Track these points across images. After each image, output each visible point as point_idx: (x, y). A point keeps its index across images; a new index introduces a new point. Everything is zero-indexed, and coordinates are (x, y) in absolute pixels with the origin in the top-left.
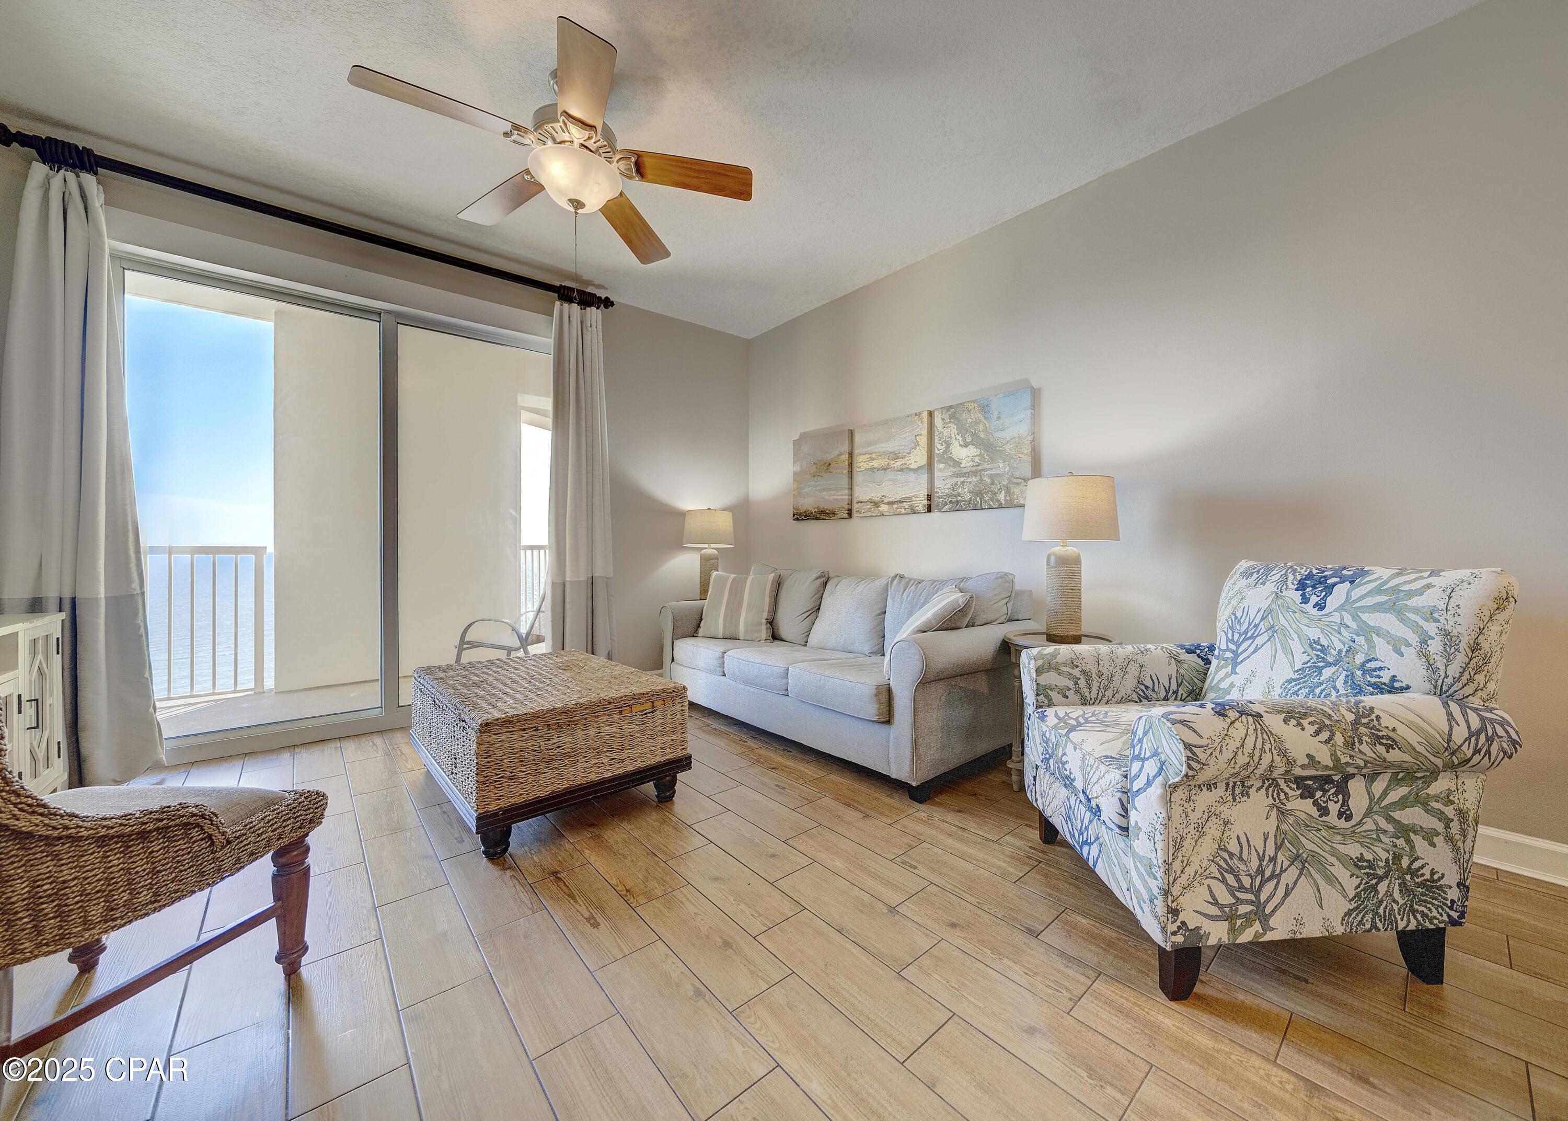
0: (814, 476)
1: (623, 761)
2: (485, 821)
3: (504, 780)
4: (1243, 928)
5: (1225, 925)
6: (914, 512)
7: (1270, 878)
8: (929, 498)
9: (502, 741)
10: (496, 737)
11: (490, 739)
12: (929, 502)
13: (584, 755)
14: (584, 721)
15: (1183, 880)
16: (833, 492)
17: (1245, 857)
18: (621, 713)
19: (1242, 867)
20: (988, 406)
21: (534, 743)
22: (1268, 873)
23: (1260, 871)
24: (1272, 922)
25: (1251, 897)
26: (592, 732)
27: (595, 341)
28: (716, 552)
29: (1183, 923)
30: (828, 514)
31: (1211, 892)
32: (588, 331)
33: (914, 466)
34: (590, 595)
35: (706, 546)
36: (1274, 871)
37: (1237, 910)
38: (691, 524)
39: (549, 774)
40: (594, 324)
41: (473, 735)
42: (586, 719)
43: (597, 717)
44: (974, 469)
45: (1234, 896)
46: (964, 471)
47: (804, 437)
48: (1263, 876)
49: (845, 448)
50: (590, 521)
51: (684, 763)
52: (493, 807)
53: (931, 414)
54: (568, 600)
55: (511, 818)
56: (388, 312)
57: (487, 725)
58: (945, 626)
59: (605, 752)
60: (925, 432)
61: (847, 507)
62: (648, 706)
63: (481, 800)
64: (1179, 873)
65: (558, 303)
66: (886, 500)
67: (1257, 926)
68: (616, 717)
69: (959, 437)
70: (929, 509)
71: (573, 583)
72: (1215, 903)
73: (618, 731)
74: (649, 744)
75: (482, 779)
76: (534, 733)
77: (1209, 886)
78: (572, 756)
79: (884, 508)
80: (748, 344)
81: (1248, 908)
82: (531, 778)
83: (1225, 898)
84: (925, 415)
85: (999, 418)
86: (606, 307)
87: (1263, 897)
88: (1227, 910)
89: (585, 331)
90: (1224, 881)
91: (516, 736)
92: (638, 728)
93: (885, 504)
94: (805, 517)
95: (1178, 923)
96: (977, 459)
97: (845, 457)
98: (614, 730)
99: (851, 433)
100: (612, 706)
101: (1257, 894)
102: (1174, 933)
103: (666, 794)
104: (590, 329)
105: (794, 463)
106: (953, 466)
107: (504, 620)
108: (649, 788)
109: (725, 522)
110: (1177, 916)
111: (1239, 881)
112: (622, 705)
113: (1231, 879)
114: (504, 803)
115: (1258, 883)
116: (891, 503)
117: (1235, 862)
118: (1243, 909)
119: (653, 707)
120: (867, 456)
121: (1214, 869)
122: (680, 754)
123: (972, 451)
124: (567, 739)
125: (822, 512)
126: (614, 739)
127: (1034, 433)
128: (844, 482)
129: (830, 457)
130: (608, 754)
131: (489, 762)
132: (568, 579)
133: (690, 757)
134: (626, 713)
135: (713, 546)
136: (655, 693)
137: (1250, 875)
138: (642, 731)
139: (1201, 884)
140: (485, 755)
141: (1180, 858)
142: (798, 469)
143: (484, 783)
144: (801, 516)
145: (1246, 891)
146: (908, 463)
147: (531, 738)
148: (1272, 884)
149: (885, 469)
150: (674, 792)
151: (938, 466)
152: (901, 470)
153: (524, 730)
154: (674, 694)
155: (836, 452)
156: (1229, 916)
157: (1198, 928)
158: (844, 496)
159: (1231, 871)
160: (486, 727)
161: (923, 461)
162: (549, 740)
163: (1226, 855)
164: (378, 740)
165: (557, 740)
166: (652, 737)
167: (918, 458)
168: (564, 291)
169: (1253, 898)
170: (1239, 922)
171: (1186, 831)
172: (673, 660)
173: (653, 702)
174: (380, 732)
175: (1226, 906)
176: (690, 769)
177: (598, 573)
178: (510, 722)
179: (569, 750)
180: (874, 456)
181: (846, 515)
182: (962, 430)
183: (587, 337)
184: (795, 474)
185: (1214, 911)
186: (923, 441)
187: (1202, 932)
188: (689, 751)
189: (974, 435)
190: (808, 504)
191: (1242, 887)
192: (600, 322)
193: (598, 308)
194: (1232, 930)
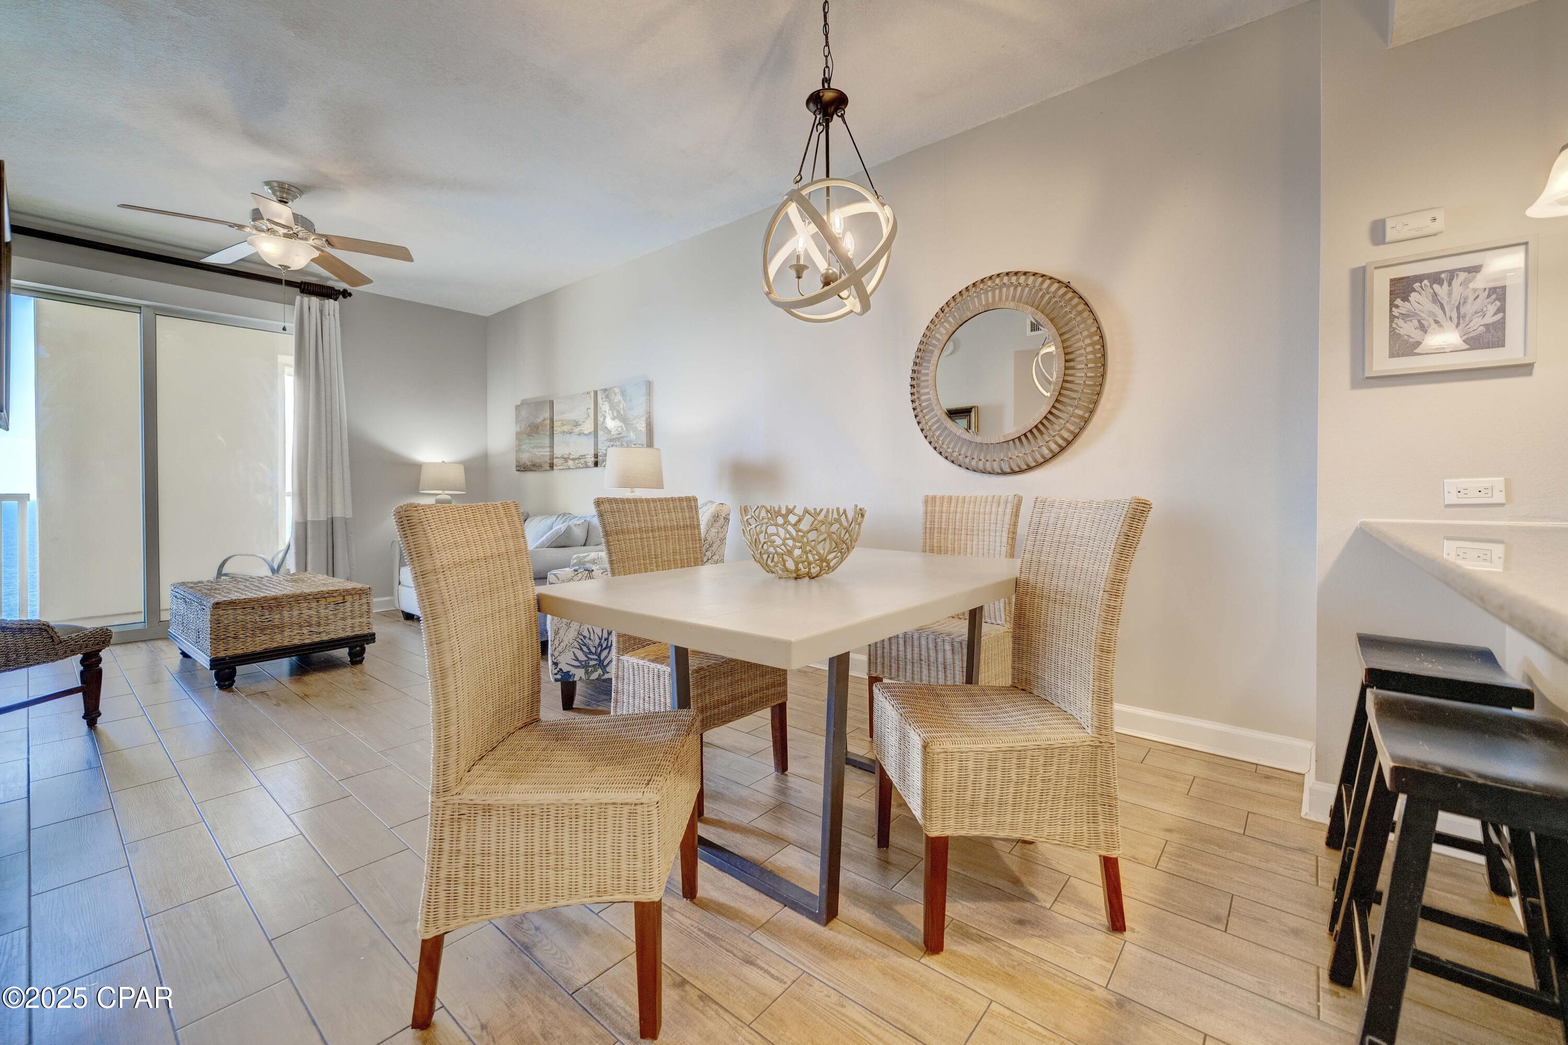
0: (529, 436)
1: (320, 633)
2: (216, 663)
3: (230, 639)
4: (593, 672)
5: (583, 670)
6: (587, 467)
7: (605, 649)
8: (596, 456)
9: (229, 616)
10: (224, 611)
11: (219, 612)
12: (596, 459)
13: (290, 627)
14: (289, 606)
15: (560, 649)
16: (540, 450)
17: (592, 638)
18: (318, 601)
19: (590, 642)
20: (625, 391)
21: (251, 617)
22: (604, 646)
23: (600, 645)
24: (608, 669)
25: (596, 657)
26: (296, 613)
27: (333, 326)
28: (449, 497)
29: (561, 669)
30: (538, 466)
31: (575, 654)
32: (326, 318)
33: (586, 432)
34: (330, 532)
35: (440, 492)
36: (607, 644)
37: (589, 663)
38: (426, 476)
39: (263, 638)
40: (332, 313)
41: (208, 611)
42: (290, 604)
43: (299, 603)
44: (618, 436)
45: (586, 656)
46: (614, 437)
47: (524, 403)
48: (602, 647)
49: (547, 415)
50: (329, 472)
51: (371, 638)
52: (222, 654)
53: (596, 393)
54: (309, 536)
55: (235, 662)
56: (147, 306)
57: (217, 603)
58: (554, 545)
59: (305, 626)
60: (592, 407)
61: (549, 461)
62: (340, 599)
63: (215, 649)
64: (557, 645)
65: (298, 298)
66: (571, 457)
67: (600, 671)
68: (314, 604)
69: (610, 412)
70: (596, 464)
71: (313, 522)
72: (577, 660)
73: (316, 613)
74: (340, 623)
75: (214, 637)
76: (252, 611)
77: (573, 652)
78: (281, 627)
79: (570, 463)
80: (486, 320)
81: (595, 662)
82: (249, 639)
83: (582, 657)
84: (592, 394)
85: (630, 400)
86: (344, 297)
87: (602, 657)
88: (584, 663)
89: (324, 319)
90: (581, 649)
91: (239, 612)
92: (331, 613)
93: (571, 459)
94: (524, 468)
95: (558, 669)
96: (619, 429)
97: (548, 422)
98: (312, 612)
99: (552, 403)
100: (311, 597)
101: (599, 656)
102: (556, 674)
103: (357, 658)
104: (328, 317)
105: (516, 423)
106: (608, 434)
107: (259, 555)
108: (343, 653)
109: (458, 474)
110: (557, 666)
111: (589, 649)
112: (318, 597)
113: (585, 649)
114: (230, 653)
115: (599, 651)
116: (574, 459)
117: (587, 641)
118: (592, 663)
119: (344, 599)
120: (560, 422)
121: (576, 644)
122: (366, 631)
123: (617, 423)
124: (276, 617)
125: (534, 465)
126: (312, 618)
127: (650, 413)
128: (547, 441)
129: (539, 420)
130: (308, 628)
131: (219, 627)
132: (309, 519)
133: (374, 634)
134: (323, 602)
135: (446, 492)
136: (347, 591)
137: (595, 647)
138: (335, 615)
139: (569, 651)
140: (216, 622)
141: (558, 638)
142: (519, 429)
143: (216, 638)
144: (523, 468)
145: (593, 654)
146: (583, 429)
147: (249, 614)
148: (607, 651)
149: (570, 433)
150: (364, 658)
151: (600, 433)
152: (579, 434)
153: (244, 608)
154: (360, 592)
155: (542, 418)
156: (585, 666)
157: (568, 672)
158: (546, 452)
159: (585, 645)
160: (217, 605)
161: (592, 429)
162: (262, 616)
163: (582, 637)
164: (142, 645)
165: (268, 616)
166: (343, 619)
167: (588, 427)
168: (304, 286)
169: (597, 657)
170: (590, 669)
171: (561, 626)
172: (400, 583)
173: (344, 596)
174: (145, 641)
175: (583, 661)
176: (374, 642)
177: (338, 513)
178: (234, 603)
179: (278, 623)
180: (564, 423)
181: (548, 468)
182: (612, 408)
183: (326, 323)
184: (517, 433)
185: (577, 664)
186: (592, 412)
187: (571, 674)
188: (374, 631)
189: (618, 412)
190: (525, 457)
191: (591, 653)
192: (337, 312)
193: (336, 300)
194: (587, 672)
